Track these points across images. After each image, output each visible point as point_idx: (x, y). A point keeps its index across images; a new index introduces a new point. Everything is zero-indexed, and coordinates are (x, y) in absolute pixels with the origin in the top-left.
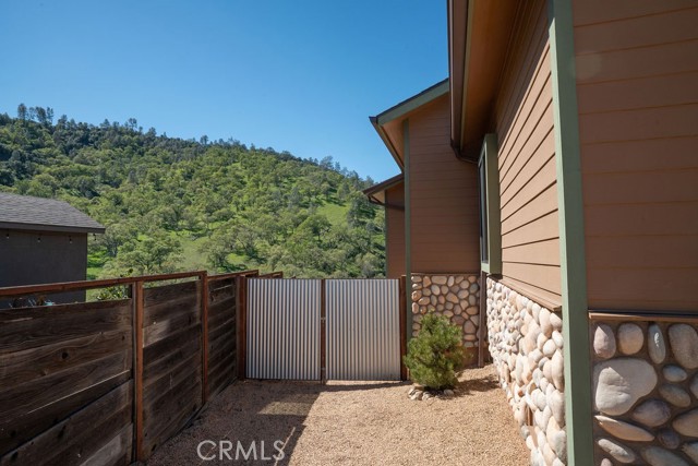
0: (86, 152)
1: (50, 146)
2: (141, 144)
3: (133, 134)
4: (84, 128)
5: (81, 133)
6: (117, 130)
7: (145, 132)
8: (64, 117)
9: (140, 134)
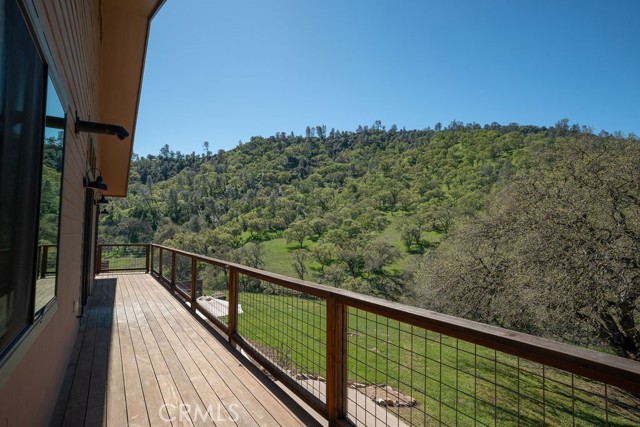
0: (344, 154)
1: (322, 152)
2: (383, 140)
3: (378, 132)
4: (345, 135)
5: (343, 139)
6: (367, 133)
7: (387, 130)
8: (333, 129)
9: (383, 132)
